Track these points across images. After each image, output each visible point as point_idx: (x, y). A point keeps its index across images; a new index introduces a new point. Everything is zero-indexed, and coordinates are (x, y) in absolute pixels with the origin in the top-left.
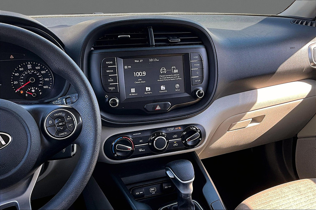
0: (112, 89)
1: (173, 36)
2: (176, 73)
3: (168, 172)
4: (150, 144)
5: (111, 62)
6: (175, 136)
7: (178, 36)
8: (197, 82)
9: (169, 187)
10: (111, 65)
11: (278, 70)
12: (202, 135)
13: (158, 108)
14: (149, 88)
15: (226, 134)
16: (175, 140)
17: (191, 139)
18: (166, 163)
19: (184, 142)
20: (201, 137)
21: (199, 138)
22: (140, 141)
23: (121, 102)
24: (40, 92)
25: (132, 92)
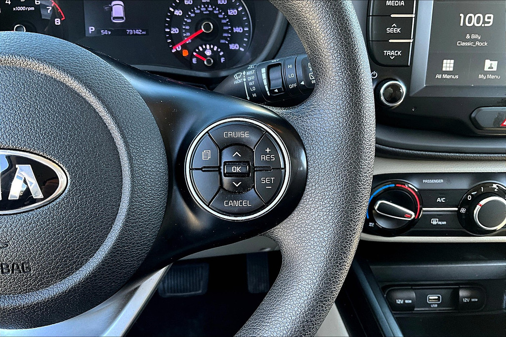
0: (392, 56)
4: (463, 210)
9: (473, 300)
14: (495, 64)
22: (439, 200)
23: (411, 95)
24: (223, 56)
25: (444, 69)
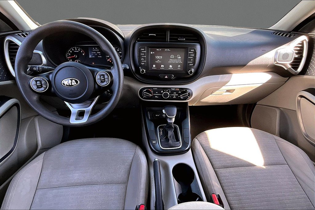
0: (143, 64)
1: (181, 37)
2: (179, 59)
3: (163, 110)
4: (161, 95)
5: (144, 49)
6: (175, 93)
7: (184, 37)
8: (191, 65)
10: (143, 51)
11: (248, 64)
12: (190, 95)
13: (166, 77)
14: (163, 66)
15: (209, 96)
16: (175, 95)
17: (183, 96)
18: (165, 105)
19: (179, 97)
20: (189, 95)
21: (188, 96)
22: (157, 92)
23: (147, 71)
25: (153, 67)
